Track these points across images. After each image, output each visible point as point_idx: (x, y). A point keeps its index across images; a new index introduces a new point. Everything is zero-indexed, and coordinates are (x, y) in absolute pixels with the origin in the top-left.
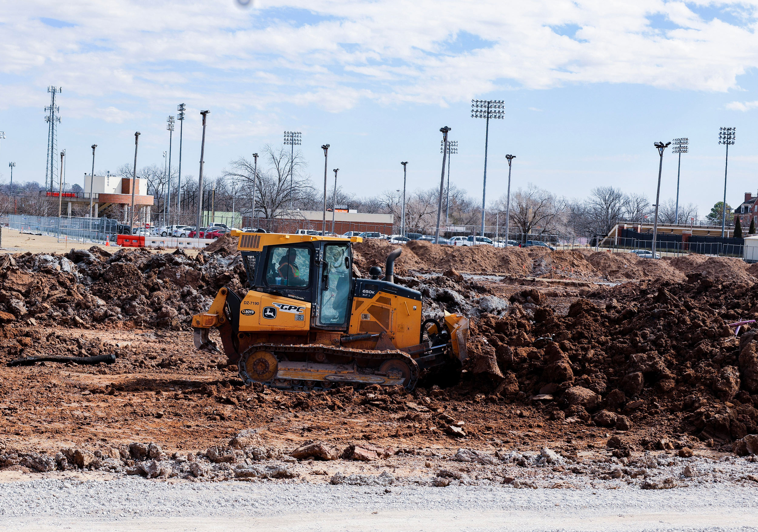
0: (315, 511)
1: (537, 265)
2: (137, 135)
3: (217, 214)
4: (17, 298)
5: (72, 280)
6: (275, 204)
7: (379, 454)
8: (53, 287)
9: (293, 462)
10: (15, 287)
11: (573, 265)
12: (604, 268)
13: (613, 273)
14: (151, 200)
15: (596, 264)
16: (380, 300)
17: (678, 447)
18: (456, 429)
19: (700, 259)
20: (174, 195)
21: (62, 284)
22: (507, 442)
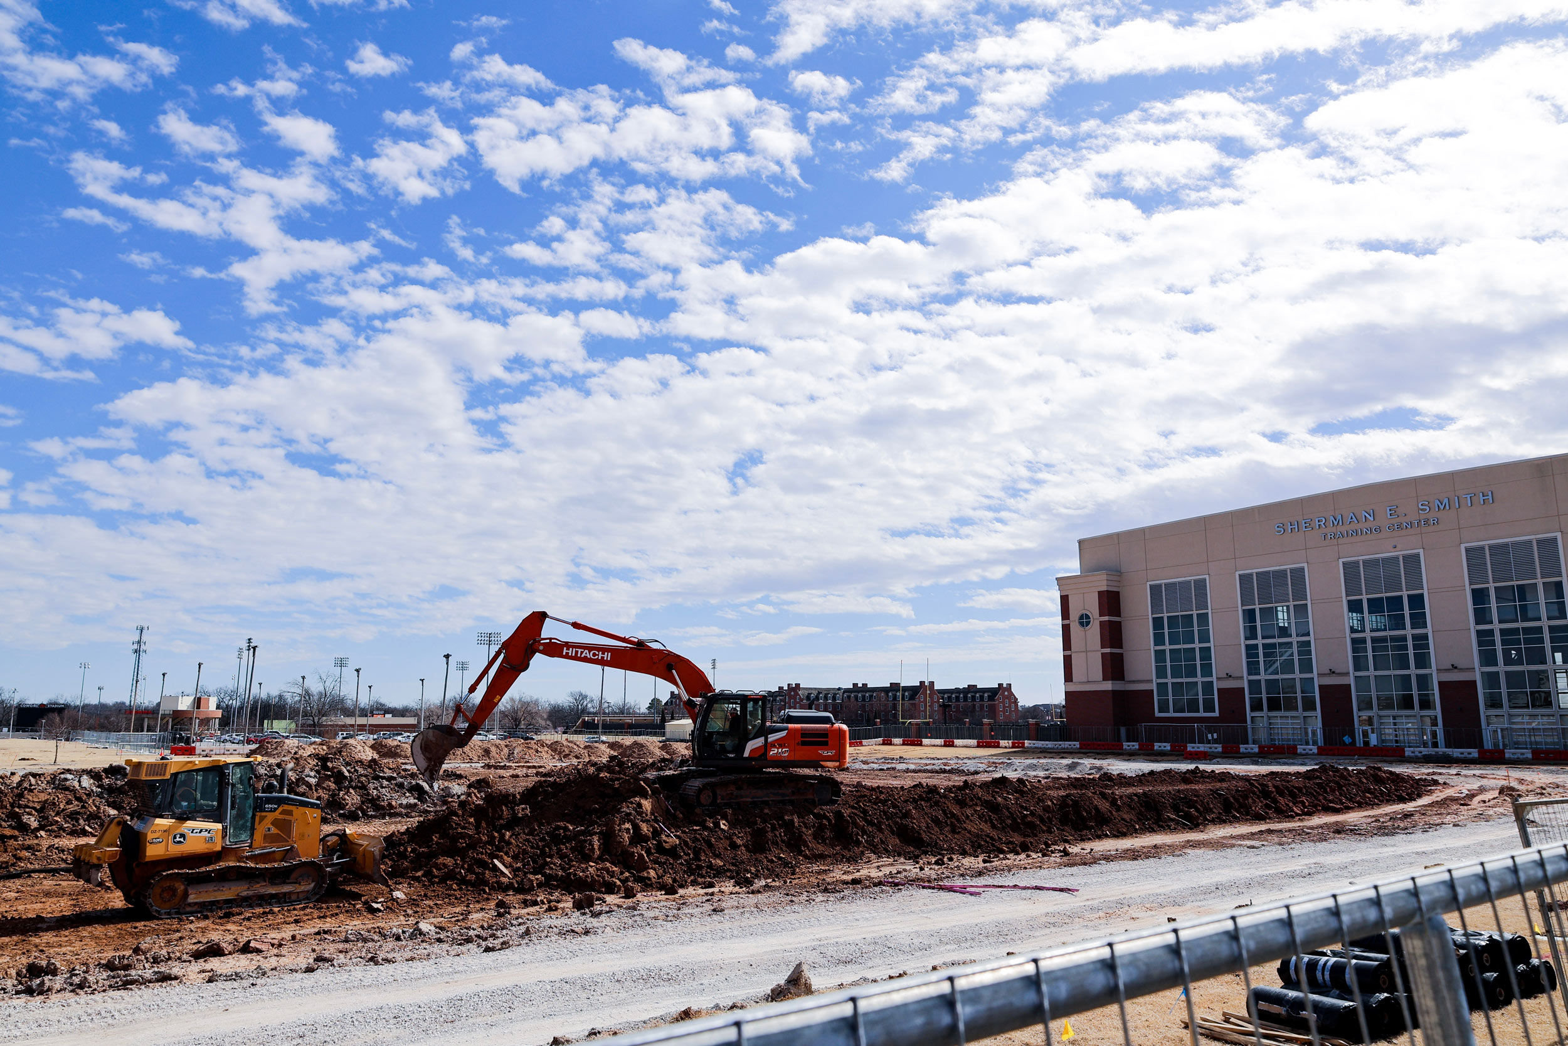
0: (168, 1016)
1: (511, 754)
2: (200, 665)
3: (275, 722)
4: (29, 814)
5: (89, 795)
6: (322, 713)
7: (273, 945)
8: (69, 802)
9: (190, 961)
10: (31, 804)
11: (537, 751)
12: (560, 753)
13: (566, 756)
14: (219, 713)
15: (554, 750)
16: (284, 812)
17: (549, 901)
18: (375, 906)
19: (628, 740)
20: (241, 708)
21: (79, 799)
22: (416, 912)
